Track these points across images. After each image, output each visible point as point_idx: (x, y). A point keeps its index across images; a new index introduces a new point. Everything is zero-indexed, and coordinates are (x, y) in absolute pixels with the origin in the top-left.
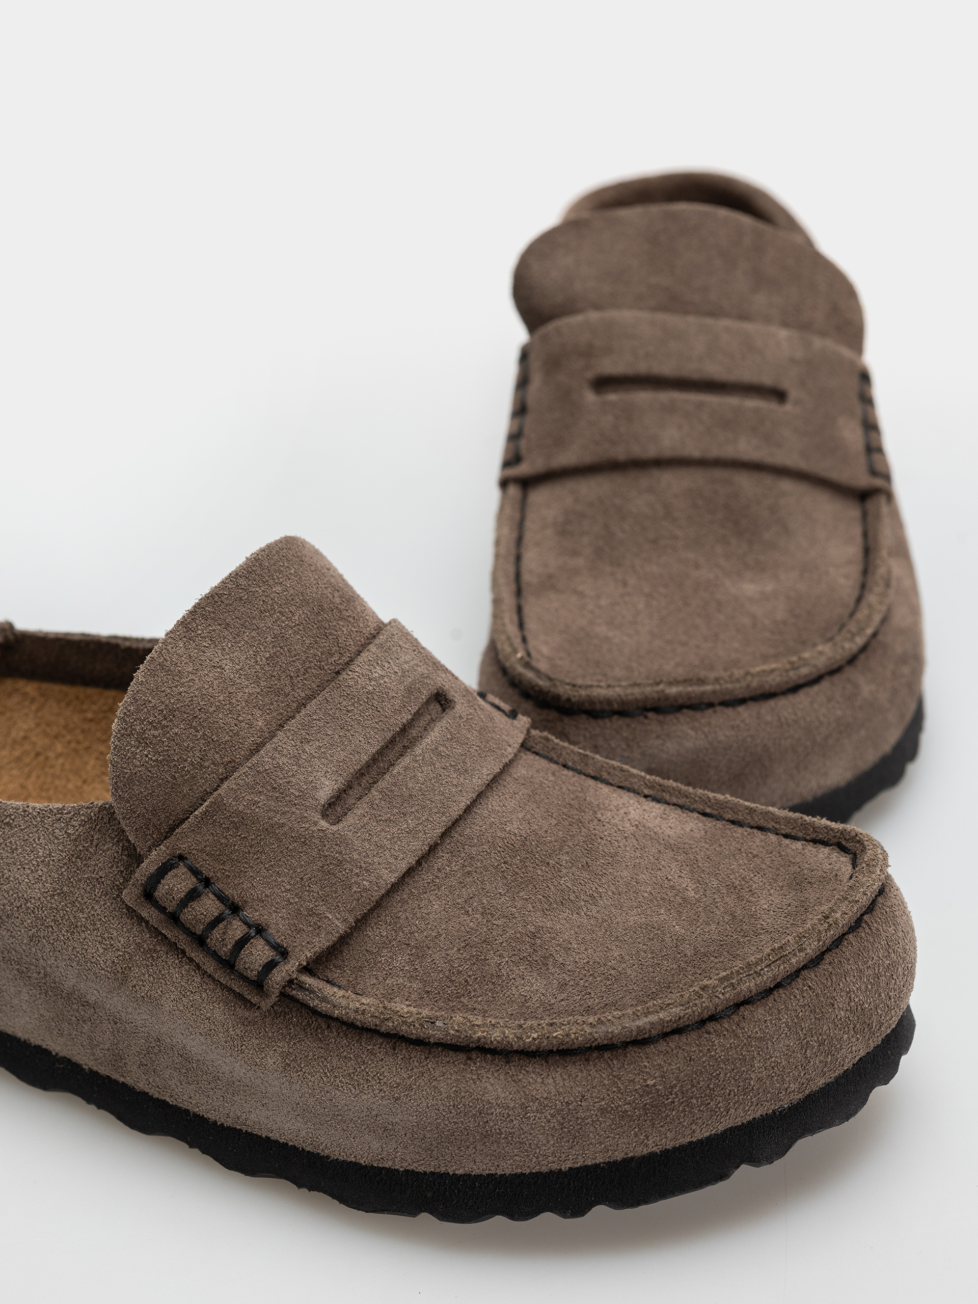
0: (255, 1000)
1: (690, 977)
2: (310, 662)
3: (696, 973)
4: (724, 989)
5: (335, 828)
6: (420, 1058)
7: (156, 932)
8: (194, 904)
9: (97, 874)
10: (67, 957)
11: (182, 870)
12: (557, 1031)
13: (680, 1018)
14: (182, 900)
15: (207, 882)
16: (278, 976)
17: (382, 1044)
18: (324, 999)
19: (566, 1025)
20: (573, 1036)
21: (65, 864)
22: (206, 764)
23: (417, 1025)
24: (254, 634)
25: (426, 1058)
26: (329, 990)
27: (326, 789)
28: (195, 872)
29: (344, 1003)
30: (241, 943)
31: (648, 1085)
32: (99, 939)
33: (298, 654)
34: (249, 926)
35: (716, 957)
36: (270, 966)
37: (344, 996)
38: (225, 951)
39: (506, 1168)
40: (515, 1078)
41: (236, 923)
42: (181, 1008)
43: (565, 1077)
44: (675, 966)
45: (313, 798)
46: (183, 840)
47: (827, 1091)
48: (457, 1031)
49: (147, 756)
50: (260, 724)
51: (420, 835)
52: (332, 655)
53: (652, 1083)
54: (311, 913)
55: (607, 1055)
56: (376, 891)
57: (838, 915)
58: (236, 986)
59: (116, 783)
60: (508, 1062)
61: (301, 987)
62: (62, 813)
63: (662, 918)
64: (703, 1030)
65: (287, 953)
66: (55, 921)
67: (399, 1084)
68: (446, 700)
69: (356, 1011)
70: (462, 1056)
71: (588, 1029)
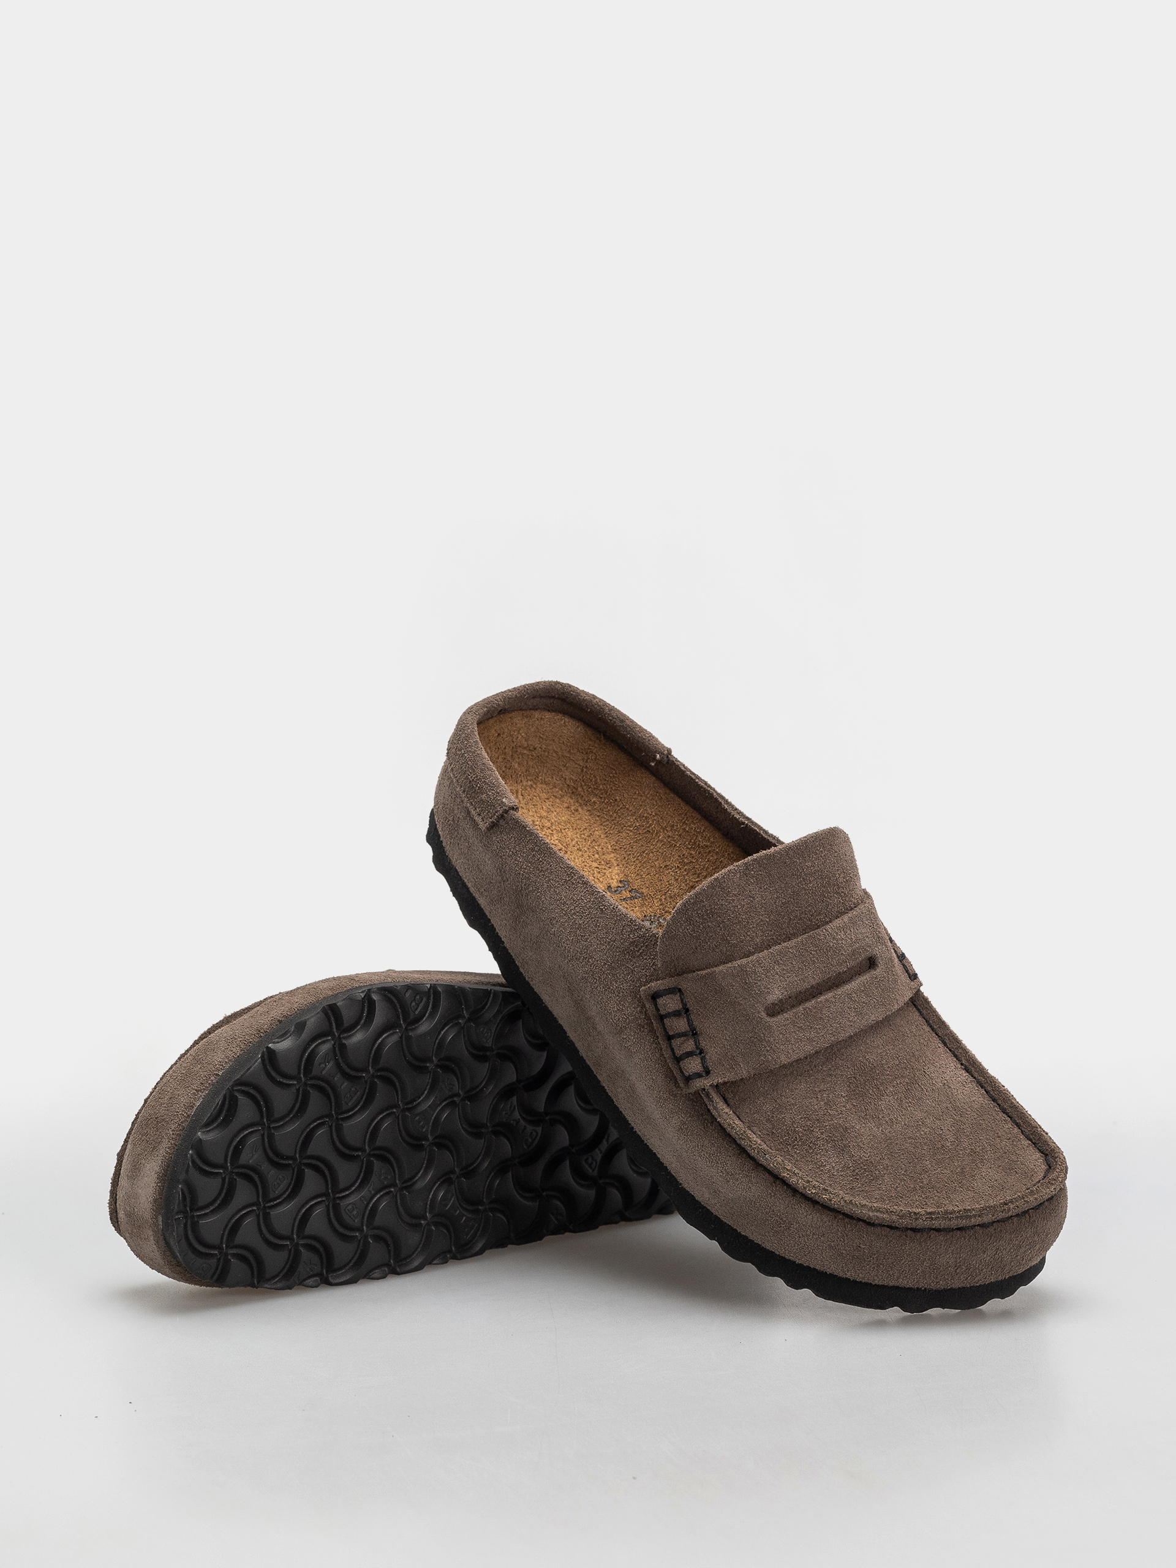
0: (682, 1085)
1: (917, 1197)
2: (806, 914)
3: (922, 1196)
4: (926, 1218)
5: (768, 1019)
6: (750, 1168)
7: (647, 1017)
8: (674, 1019)
9: (634, 968)
10: (597, 1001)
11: (677, 997)
12: (826, 1195)
13: (894, 1222)
14: (669, 1013)
15: (687, 1010)
16: (699, 1084)
17: (734, 1148)
18: (716, 1108)
19: (832, 1194)
20: (833, 1202)
21: (620, 952)
22: (717, 950)
23: (756, 1152)
24: (783, 886)
25: (753, 1170)
26: (721, 1105)
27: (775, 995)
28: (684, 1005)
29: (725, 1117)
30: (690, 1054)
31: (860, 1247)
32: (618, 1002)
33: (802, 907)
34: (697, 1048)
35: (938, 1192)
36: (699, 1075)
37: (727, 1113)
38: (679, 1053)
39: (768, 1246)
40: (793, 1206)
41: (691, 1042)
42: (642, 1065)
43: (819, 1220)
44: (912, 1186)
45: (765, 998)
46: (686, 983)
47: (962, 1290)
48: (775, 1166)
49: (687, 930)
50: (758, 940)
51: (814, 1043)
52: (820, 914)
53: (863, 1247)
54: (733, 1058)
55: (847, 1220)
56: (774, 1065)
57: (1012, 1206)
58: (676, 1072)
59: (665, 934)
60: (793, 1196)
61: (708, 1095)
62: (632, 923)
63: (923, 1152)
64: (904, 1234)
65: (709, 1073)
66: (600, 978)
67: (732, 1174)
68: (874, 962)
69: (729, 1125)
70: (771, 1179)
71: (842, 1203)
